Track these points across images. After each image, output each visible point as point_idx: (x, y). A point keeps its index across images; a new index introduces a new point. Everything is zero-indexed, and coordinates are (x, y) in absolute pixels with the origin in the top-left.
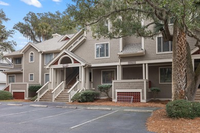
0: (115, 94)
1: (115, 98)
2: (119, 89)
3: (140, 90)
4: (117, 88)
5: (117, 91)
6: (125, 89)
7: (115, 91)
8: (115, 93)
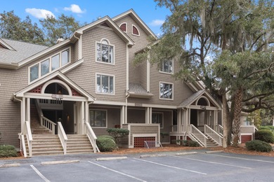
0: (131, 140)
1: (131, 144)
2: (136, 133)
3: (155, 135)
4: (134, 133)
5: (134, 136)
6: (142, 133)
7: (131, 137)
8: (131, 138)
